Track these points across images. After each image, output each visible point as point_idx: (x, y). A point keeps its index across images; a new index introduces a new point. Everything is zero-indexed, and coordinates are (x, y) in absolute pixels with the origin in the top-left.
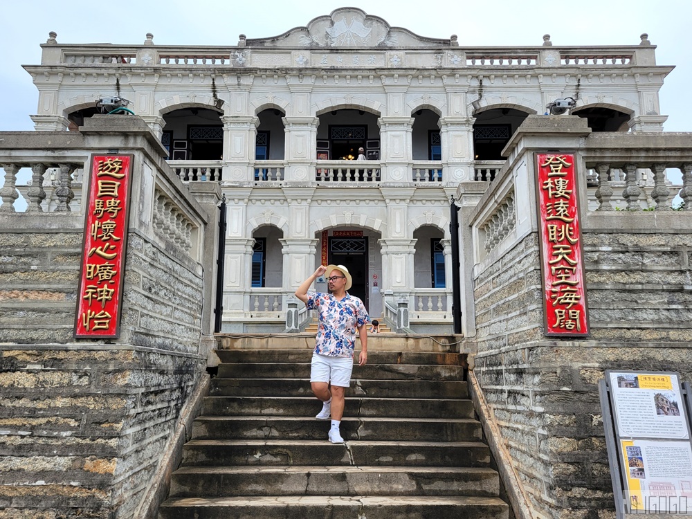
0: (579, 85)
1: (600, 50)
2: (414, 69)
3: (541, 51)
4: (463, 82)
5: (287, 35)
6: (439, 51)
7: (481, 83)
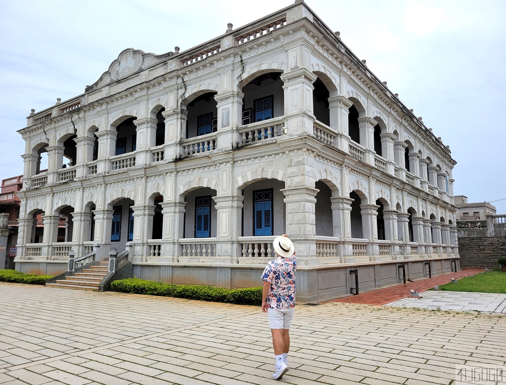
0: (242, 60)
1: (261, 23)
2: (143, 83)
3: (221, 40)
4: (173, 82)
5: (101, 79)
6: (165, 63)
7: (183, 80)
